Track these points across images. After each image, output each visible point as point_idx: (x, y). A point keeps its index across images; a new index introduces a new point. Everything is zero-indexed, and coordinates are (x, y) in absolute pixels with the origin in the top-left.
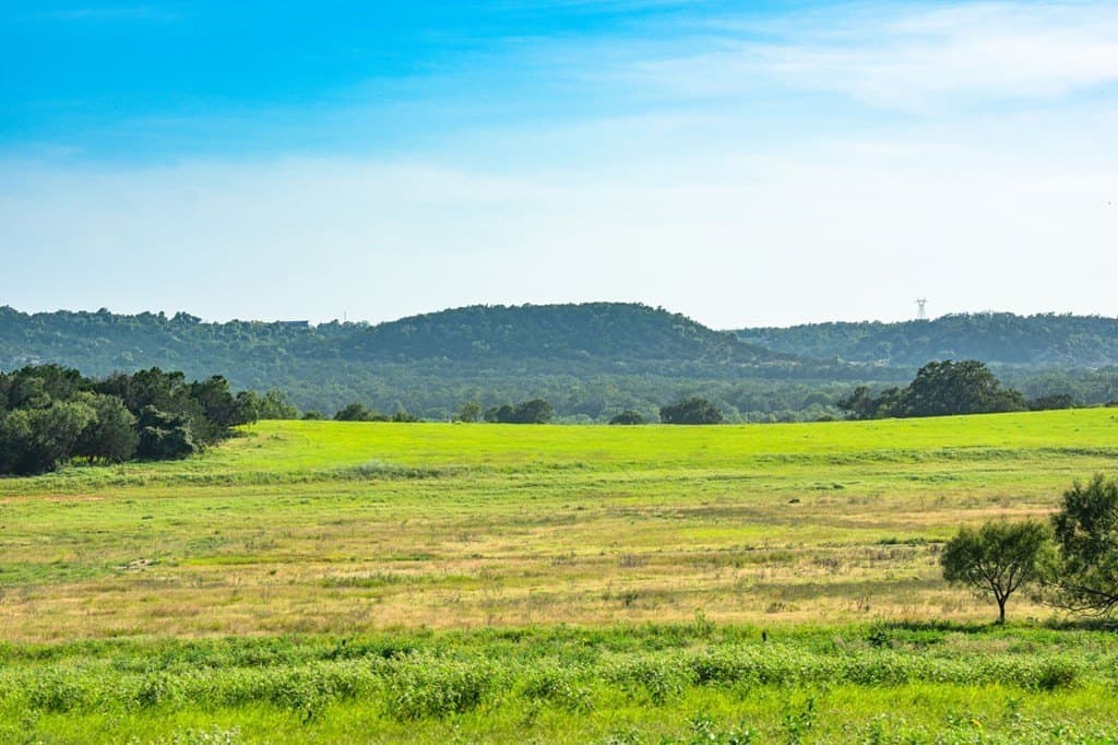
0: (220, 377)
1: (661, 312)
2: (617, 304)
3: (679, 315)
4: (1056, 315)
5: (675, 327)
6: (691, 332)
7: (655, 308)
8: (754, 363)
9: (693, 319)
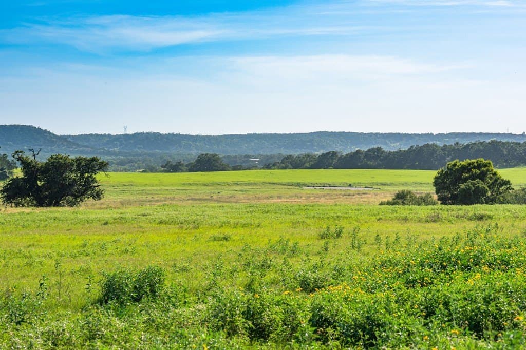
0: (6, 155)
1: (39, 129)
2: (23, 126)
3: (46, 130)
4: (175, 133)
5: (45, 134)
6: (51, 136)
7: (37, 127)
8: (75, 148)
9: (51, 132)
